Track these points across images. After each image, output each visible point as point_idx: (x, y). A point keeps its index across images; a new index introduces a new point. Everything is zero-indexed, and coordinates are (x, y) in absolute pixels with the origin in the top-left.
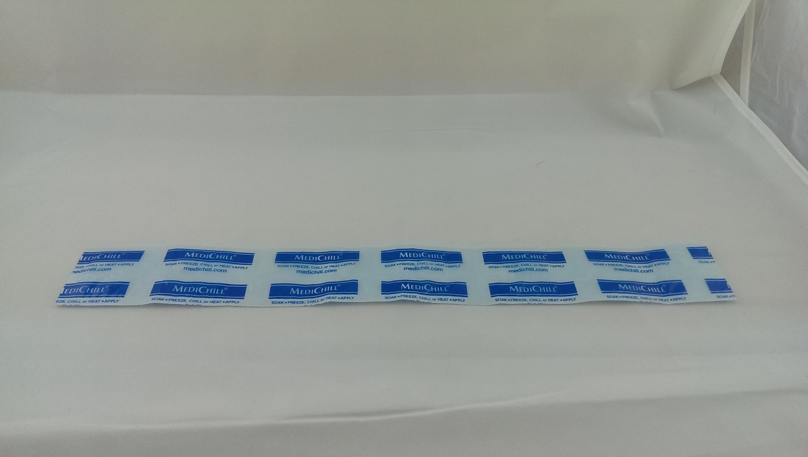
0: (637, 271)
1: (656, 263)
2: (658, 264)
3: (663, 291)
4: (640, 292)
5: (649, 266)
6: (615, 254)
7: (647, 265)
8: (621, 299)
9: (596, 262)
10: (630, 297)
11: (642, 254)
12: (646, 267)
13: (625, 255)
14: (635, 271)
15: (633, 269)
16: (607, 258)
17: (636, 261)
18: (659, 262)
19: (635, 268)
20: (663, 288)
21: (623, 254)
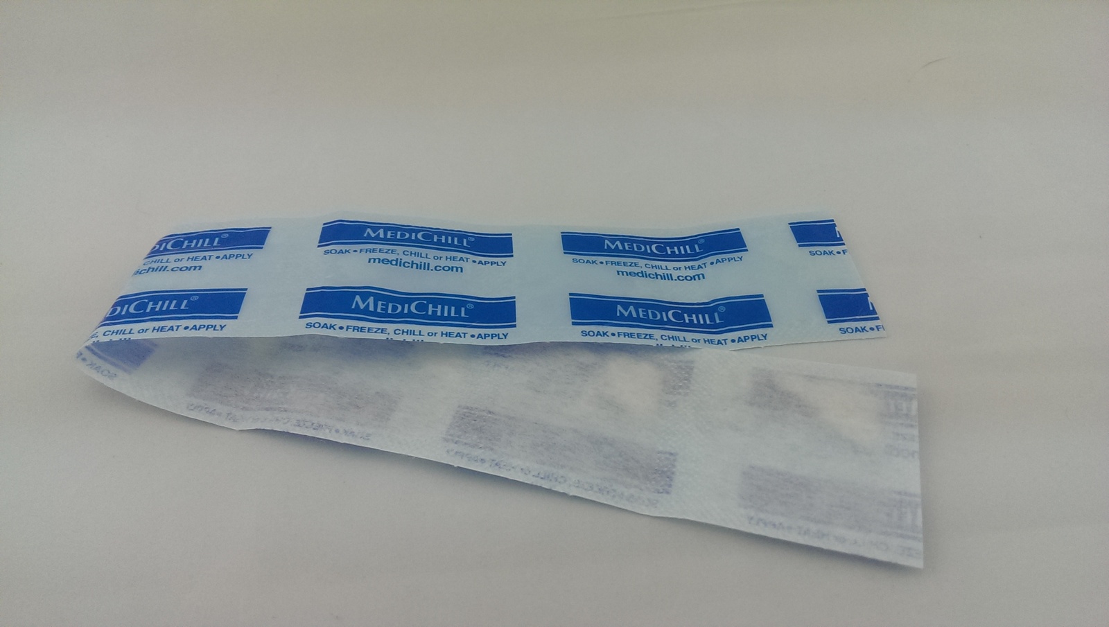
0: (670, 277)
1: (713, 259)
2: (718, 261)
3: (718, 321)
4: (661, 324)
5: (700, 267)
6: (627, 241)
7: (695, 264)
8: (615, 340)
9: (578, 257)
10: (639, 336)
11: (691, 241)
12: (692, 268)
13: (651, 244)
14: (663, 277)
15: (660, 272)
16: (609, 249)
17: (674, 257)
18: (720, 257)
19: (666, 272)
20: (719, 314)
21: (647, 242)
